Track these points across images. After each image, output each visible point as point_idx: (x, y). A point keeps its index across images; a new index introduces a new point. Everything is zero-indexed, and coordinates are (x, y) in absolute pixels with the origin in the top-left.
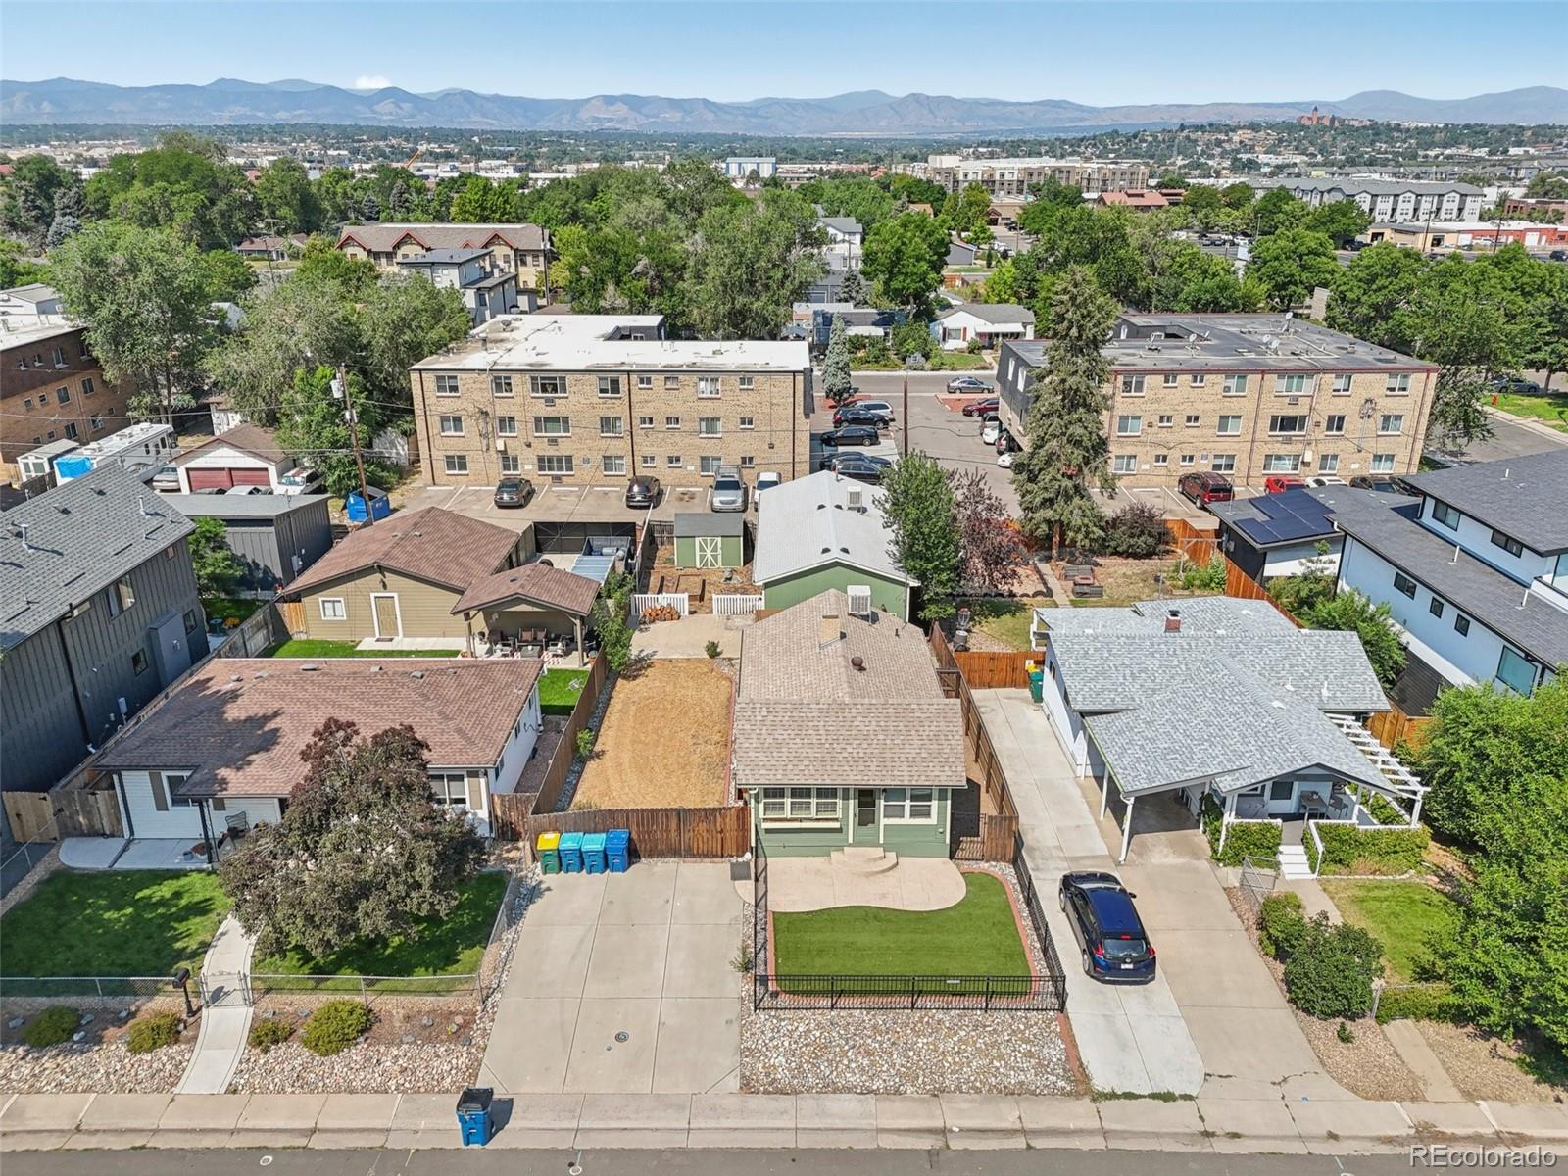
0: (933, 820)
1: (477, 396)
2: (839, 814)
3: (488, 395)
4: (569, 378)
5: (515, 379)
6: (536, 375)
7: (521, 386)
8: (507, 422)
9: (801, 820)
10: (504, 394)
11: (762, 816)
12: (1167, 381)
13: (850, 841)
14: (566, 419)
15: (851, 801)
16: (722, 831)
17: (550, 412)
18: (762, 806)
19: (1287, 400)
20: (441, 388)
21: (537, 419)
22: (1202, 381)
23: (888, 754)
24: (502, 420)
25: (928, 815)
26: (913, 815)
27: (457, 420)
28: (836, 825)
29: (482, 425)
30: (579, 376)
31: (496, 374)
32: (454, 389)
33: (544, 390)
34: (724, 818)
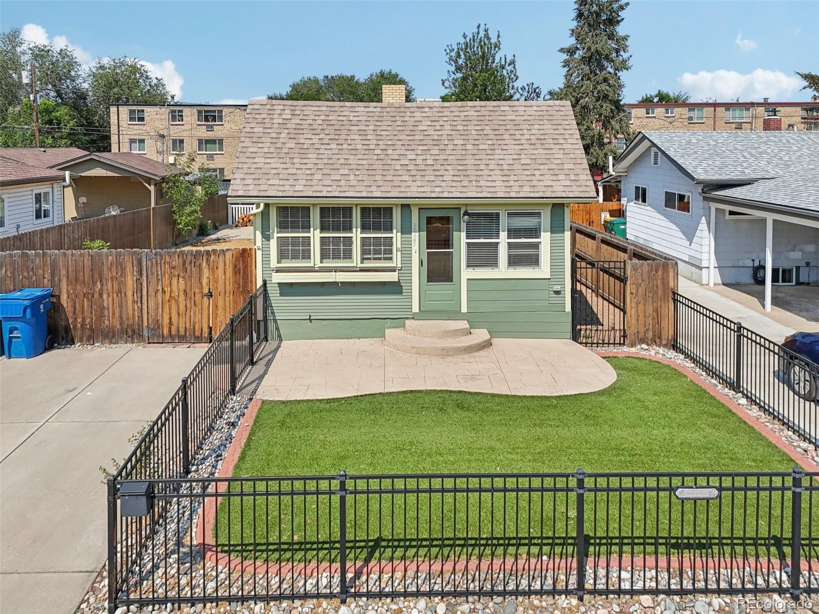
0: (544, 270)
1: (158, 124)
2: (397, 260)
3: (165, 123)
4: (225, 111)
5: (186, 112)
6: (202, 108)
7: (190, 116)
8: (178, 144)
9: (336, 270)
10: (178, 123)
11: (274, 263)
12: (648, 113)
13: (416, 309)
14: (221, 142)
15: (415, 236)
16: (210, 295)
17: (210, 135)
18: (273, 243)
19: (734, 125)
20: (131, 119)
21: (200, 142)
22: (672, 113)
23: (470, 161)
24: (174, 141)
25: (534, 261)
26: (514, 261)
27: (142, 141)
28: (392, 277)
29: (159, 144)
30: (232, 110)
31: (172, 108)
32: (141, 119)
33: (207, 120)
34: (213, 269)
